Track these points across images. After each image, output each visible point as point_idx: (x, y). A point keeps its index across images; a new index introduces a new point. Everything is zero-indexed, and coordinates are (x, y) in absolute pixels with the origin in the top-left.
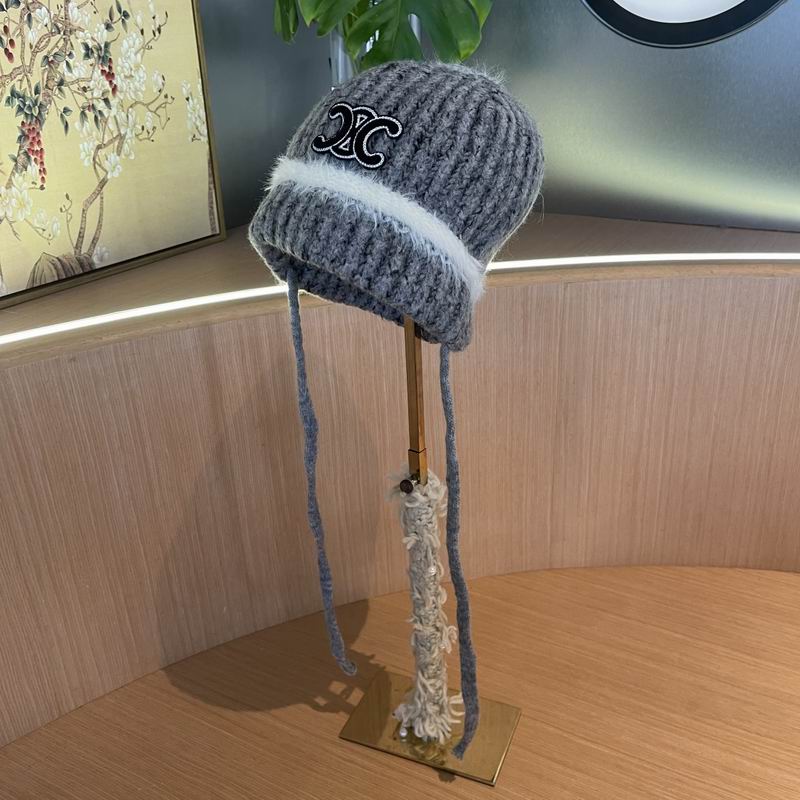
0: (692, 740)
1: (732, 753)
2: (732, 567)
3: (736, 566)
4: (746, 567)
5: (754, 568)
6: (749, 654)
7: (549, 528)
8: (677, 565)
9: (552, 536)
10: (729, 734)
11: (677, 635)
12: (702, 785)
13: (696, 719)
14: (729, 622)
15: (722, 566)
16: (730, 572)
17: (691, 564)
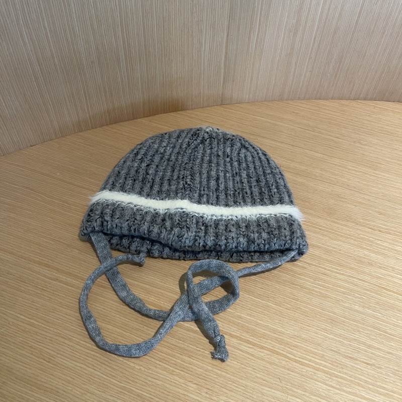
0: (332, 239)
1: (362, 248)
2: (354, 99)
3: (358, 99)
4: (365, 99)
5: (371, 99)
6: (370, 167)
7: (223, 71)
8: (315, 99)
9: (224, 78)
10: (359, 232)
11: (317, 154)
12: (341, 277)
13: (334, 222)
14: (354, 142)
15: (349, 99)
16: (354, 103)
17: (326, 99)
